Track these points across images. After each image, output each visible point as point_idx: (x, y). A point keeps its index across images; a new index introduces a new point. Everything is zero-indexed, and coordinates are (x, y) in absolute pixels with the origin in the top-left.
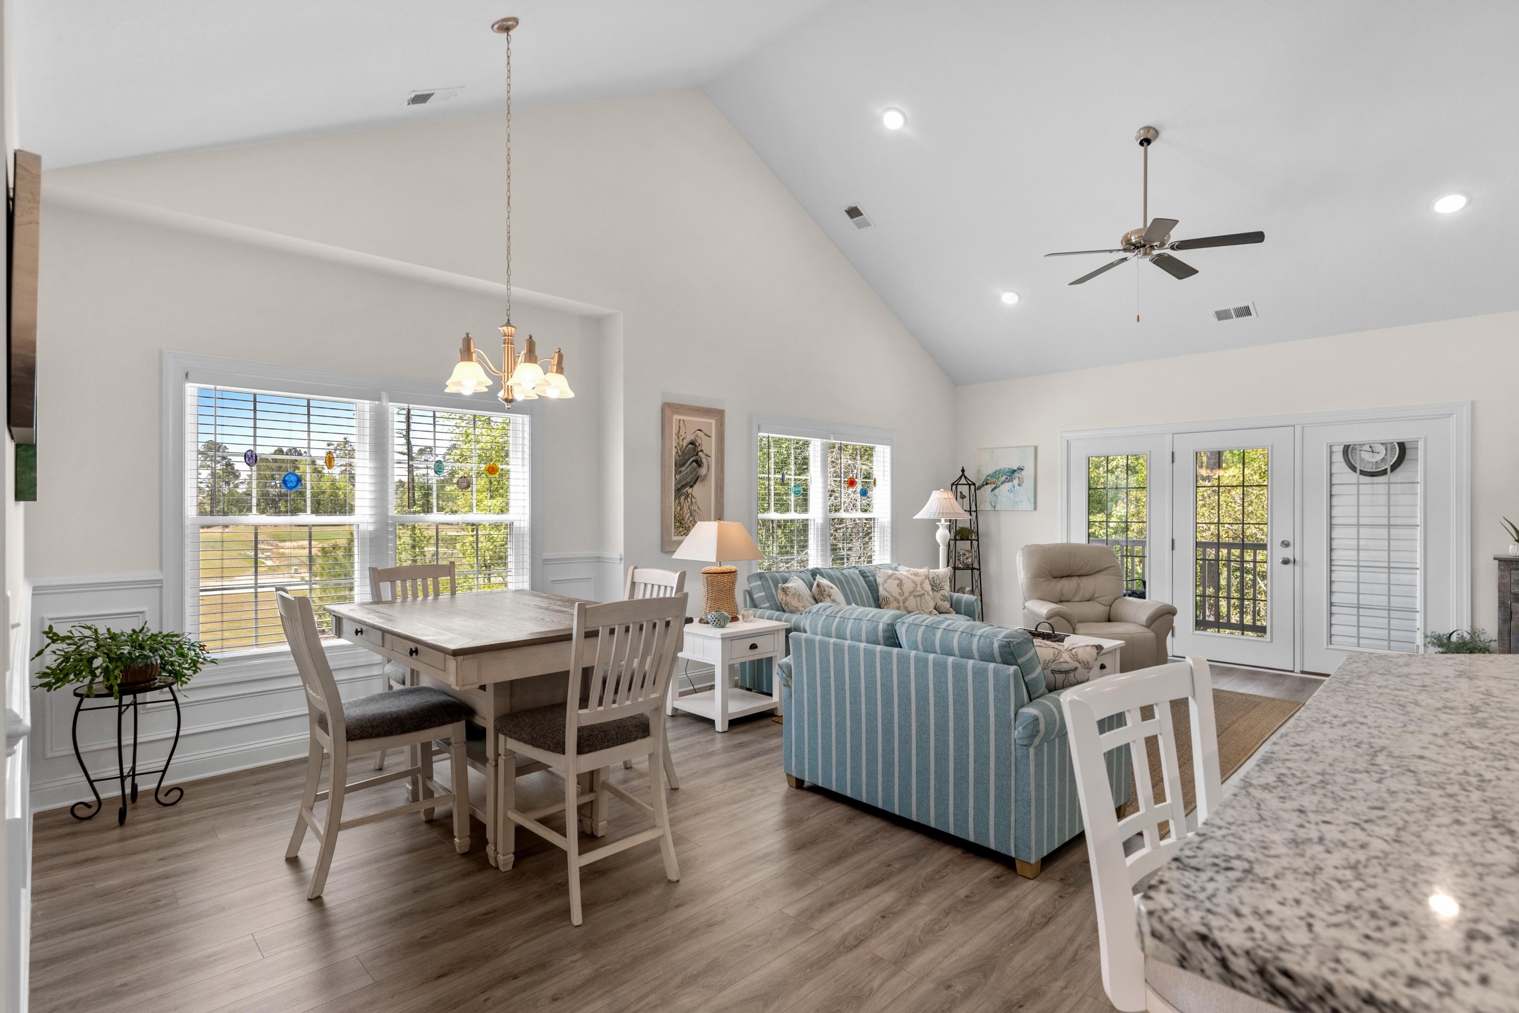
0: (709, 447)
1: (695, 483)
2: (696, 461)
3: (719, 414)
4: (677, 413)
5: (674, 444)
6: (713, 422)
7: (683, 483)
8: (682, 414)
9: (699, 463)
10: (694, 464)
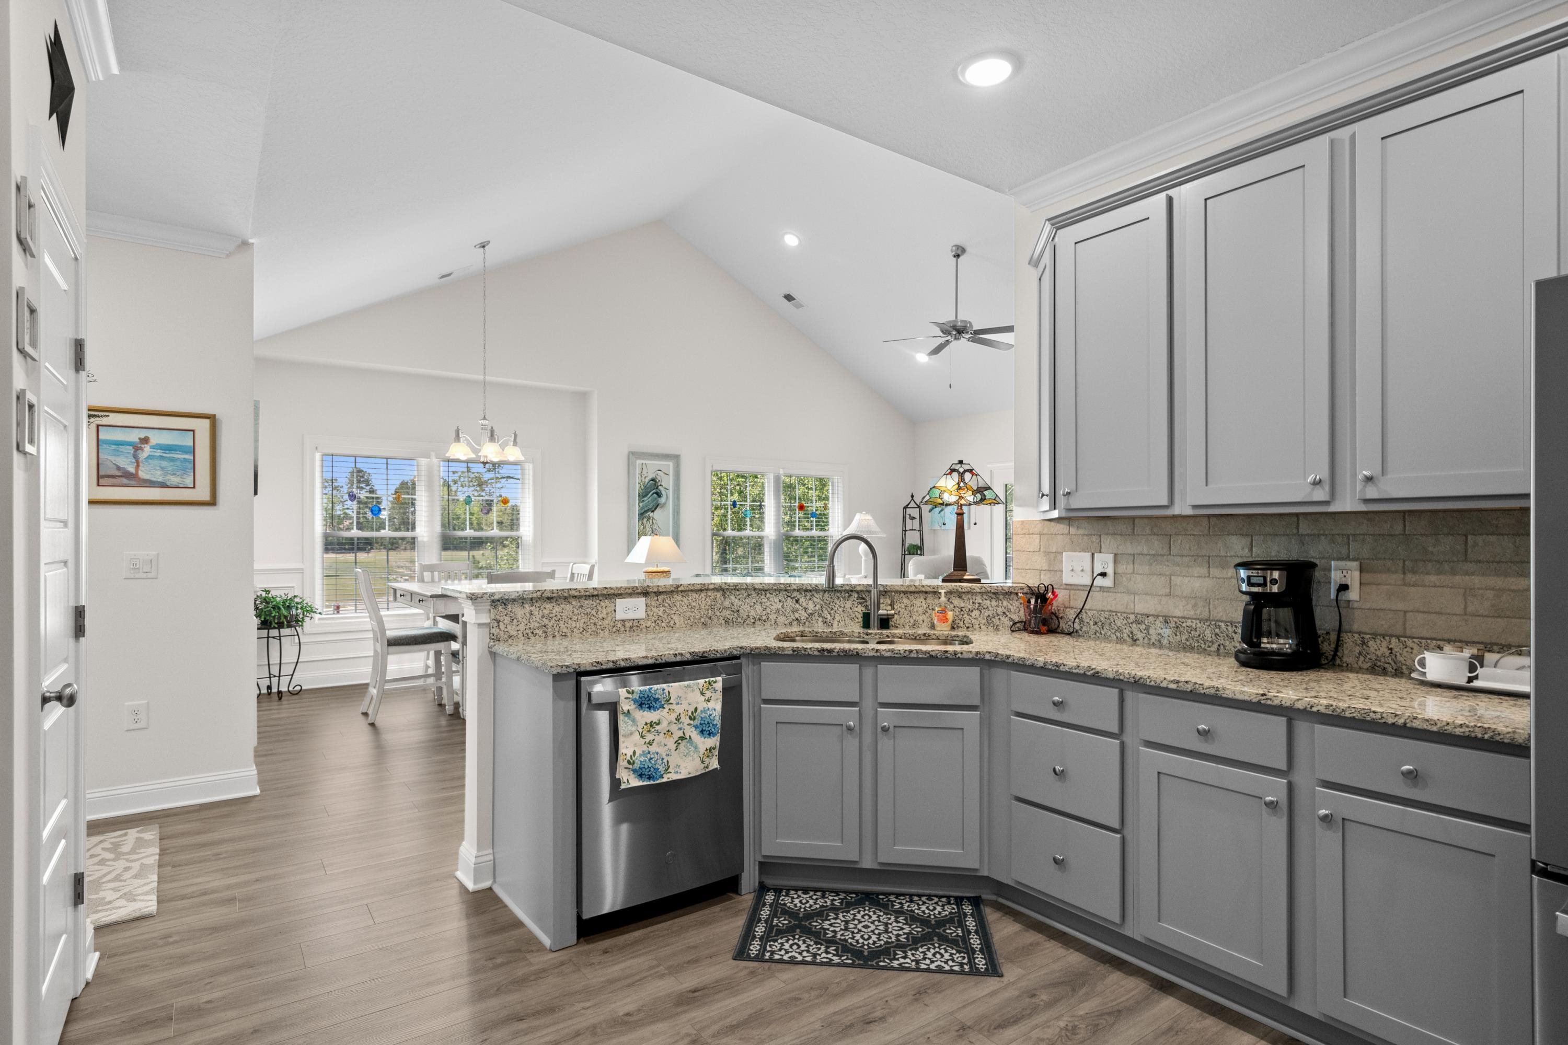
0: (667, 483)
1: (656, 509)
2: (657, 493)
3: (676, 458)
4: (640, 459)
5: (638, 481)
6: (671, 464)
7: (646, 509)
8: (643, 459)
9: (659, 495)
10: (655, 495)
